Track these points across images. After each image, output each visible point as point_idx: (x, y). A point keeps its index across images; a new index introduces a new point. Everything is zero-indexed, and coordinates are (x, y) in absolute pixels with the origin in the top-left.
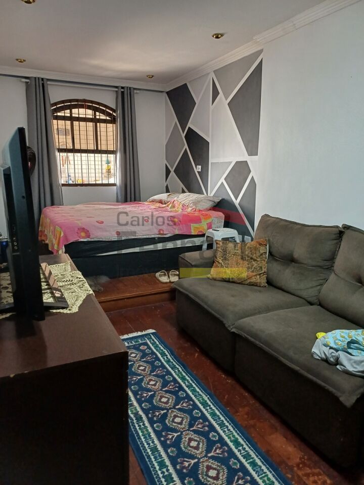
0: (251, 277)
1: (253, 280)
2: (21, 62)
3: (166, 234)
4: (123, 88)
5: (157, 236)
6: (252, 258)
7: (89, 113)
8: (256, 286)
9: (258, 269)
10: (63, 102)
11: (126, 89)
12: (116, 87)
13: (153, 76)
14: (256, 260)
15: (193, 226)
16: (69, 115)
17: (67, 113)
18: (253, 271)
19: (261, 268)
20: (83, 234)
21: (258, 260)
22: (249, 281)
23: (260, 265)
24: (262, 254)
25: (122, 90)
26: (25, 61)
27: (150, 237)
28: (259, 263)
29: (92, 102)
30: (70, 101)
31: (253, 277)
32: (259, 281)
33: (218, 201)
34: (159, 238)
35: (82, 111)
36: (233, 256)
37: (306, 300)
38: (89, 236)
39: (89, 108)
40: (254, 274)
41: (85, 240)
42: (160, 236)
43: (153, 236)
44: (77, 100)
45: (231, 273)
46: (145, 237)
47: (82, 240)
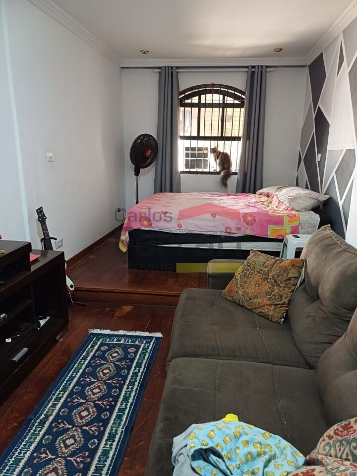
0: (264, 306)
1: (265, 310)
2: (145, 53)
3: (235, 233)
4: (253, 67)
5: (224, 234)
6: (275, 282)
7: (217, 98)
8: (267, 319)
9: (277, 297)
10: (192, 89)
11: (257, 67)
12: (247, 67)
13: (281, 50)
14: (279, 285)
15: (271, 227)
16: (197, 102)
17: (195, 100)
18: (270, 298)
19: (281, 296)
20: (146, 223)
21: (281, 285)
22: (259, 310)
23: (281, 293)
24: (290, 279)
25: (253, 70)
26: (148, 52)
27: (215, 234)
28: (281, 289)
29: (220, 86)
30: (199, 87)
31: (266, 307)
32: (271, 313)
33: (324, 199)
34: (226, 237)
35: (209, 96)
36: (256, 273)
37: (305, 359)
38: (150, 226)
39: (217, 92)
40: (269, 303)
41: (147, 229)
42: (227, 234)
43: (218, 234)
44: (206, 86)
45: (242, 295)
46: (209, 233)
47: (144, 228)
